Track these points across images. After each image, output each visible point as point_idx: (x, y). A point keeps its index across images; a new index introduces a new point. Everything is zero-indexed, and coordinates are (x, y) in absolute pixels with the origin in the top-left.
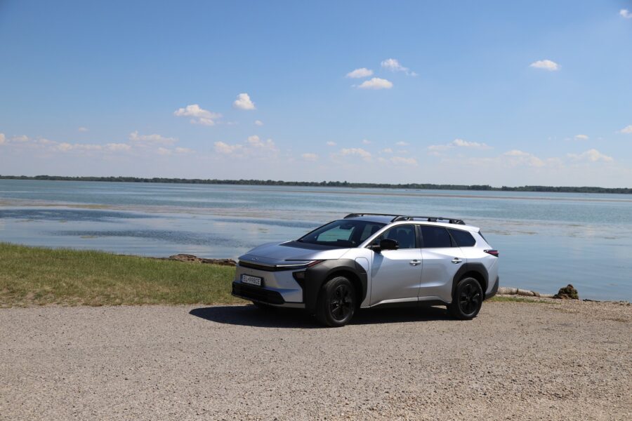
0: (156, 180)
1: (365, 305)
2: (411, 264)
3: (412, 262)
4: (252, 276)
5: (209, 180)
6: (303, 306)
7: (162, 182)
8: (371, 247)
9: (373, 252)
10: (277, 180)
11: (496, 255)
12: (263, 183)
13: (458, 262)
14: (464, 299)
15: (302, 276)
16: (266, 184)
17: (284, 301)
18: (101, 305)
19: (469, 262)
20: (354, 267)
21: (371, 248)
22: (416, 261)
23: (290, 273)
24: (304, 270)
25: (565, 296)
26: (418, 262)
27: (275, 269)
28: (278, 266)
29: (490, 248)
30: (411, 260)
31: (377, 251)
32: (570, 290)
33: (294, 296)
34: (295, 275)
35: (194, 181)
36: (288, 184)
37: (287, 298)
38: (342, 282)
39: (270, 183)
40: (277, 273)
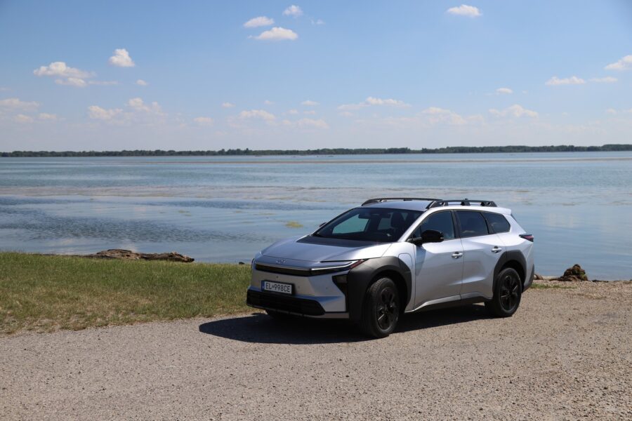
0: (17, 154)
1: (409, 309)
2: (453, 257)
3: (454, 255)
4: (279, 283)
5: (84, 152)
6: (347, 316)
7: (25, 156)
8: (412, 239)
9: (415, 246)
10: (167, 150)
11: (531, 240)
12: (150, 154)
13: (497, 252)
14: (504, 293)
15: (343, 280)
16: (154, 155)
17: (324, 311)
18: (84, 328)
19: (508, 250)
20: (397, 265)
21: (411, 242)
22: (457, 253)
23: (330, 276)
24: (347, 272)
25: (574, 278)
26: (460, 254)
27: (309, 273)
28: (313, 269)
29: (523, 233)
30: (453, 253)
31: (418, 244)
32: (579, 271)
33: (336, 304)
34: (335, 280)
35: (66, 154)
36: (180, 154)
37: (328, 307)
38: (387, 285)
39: (158, 153)
40: (311, 278)
